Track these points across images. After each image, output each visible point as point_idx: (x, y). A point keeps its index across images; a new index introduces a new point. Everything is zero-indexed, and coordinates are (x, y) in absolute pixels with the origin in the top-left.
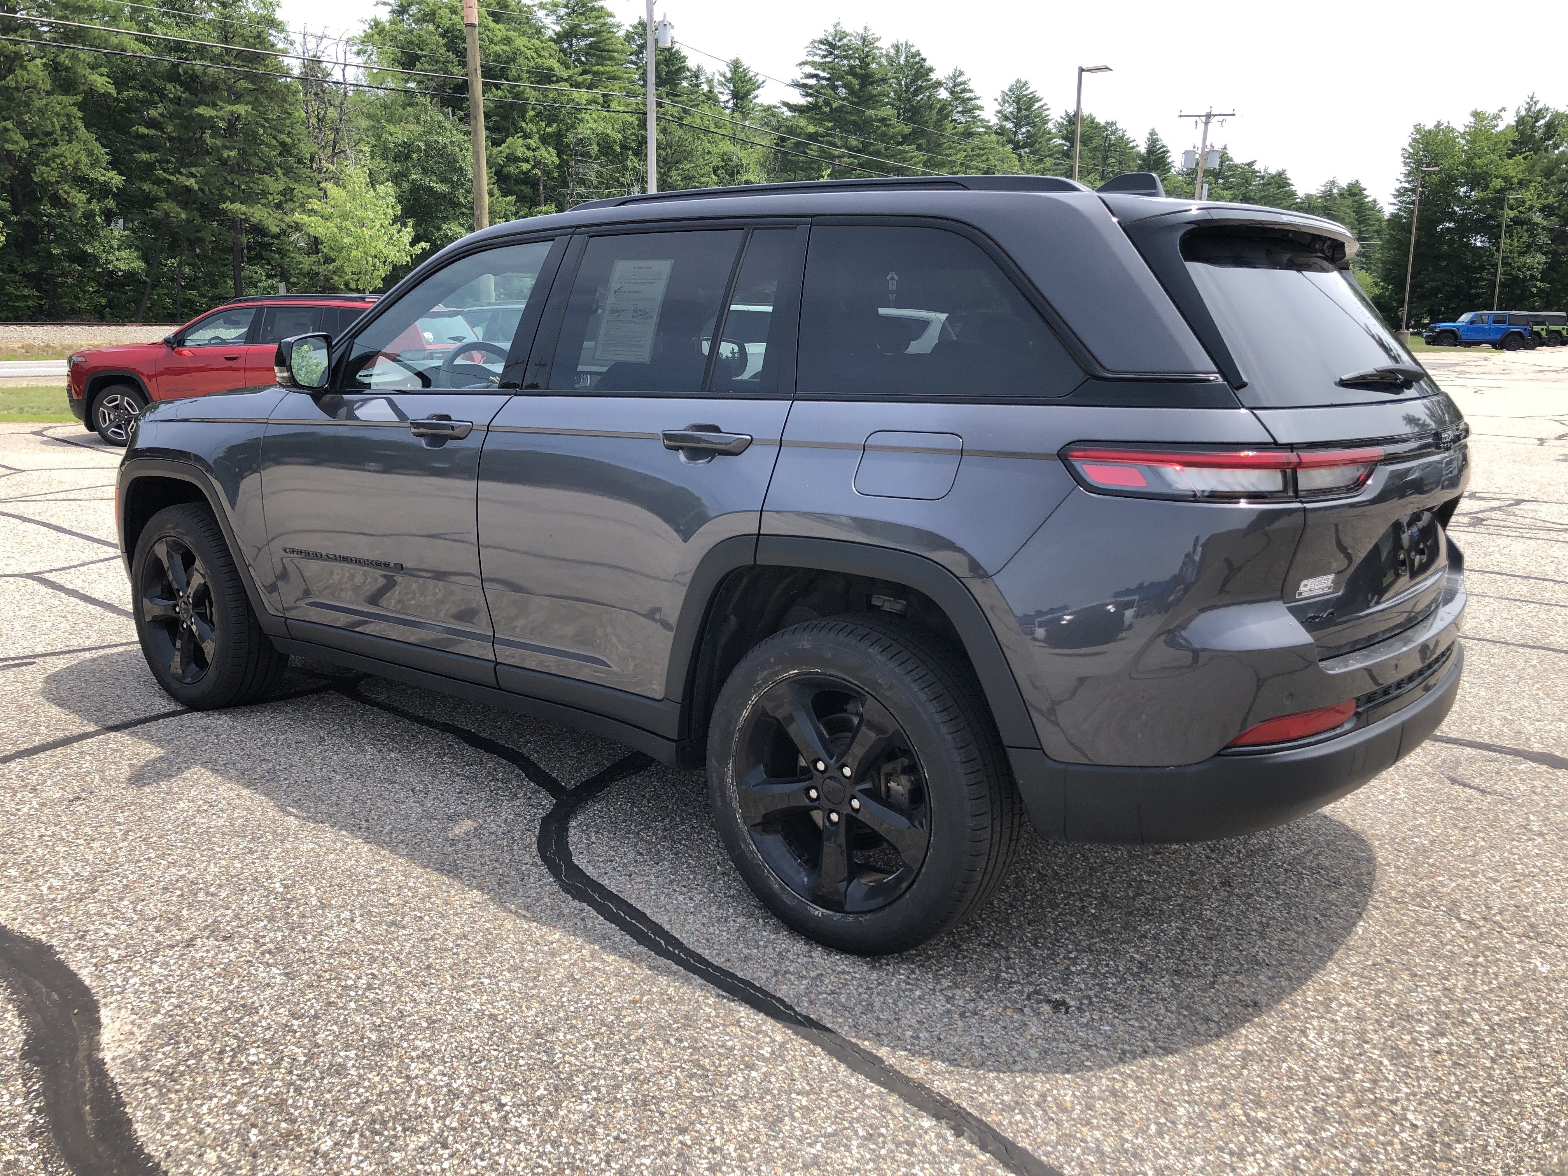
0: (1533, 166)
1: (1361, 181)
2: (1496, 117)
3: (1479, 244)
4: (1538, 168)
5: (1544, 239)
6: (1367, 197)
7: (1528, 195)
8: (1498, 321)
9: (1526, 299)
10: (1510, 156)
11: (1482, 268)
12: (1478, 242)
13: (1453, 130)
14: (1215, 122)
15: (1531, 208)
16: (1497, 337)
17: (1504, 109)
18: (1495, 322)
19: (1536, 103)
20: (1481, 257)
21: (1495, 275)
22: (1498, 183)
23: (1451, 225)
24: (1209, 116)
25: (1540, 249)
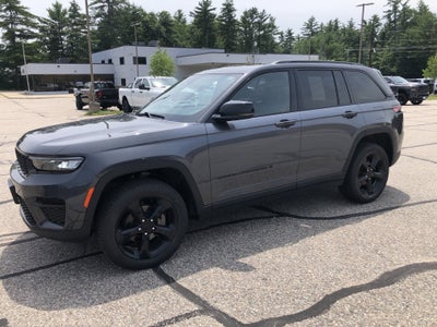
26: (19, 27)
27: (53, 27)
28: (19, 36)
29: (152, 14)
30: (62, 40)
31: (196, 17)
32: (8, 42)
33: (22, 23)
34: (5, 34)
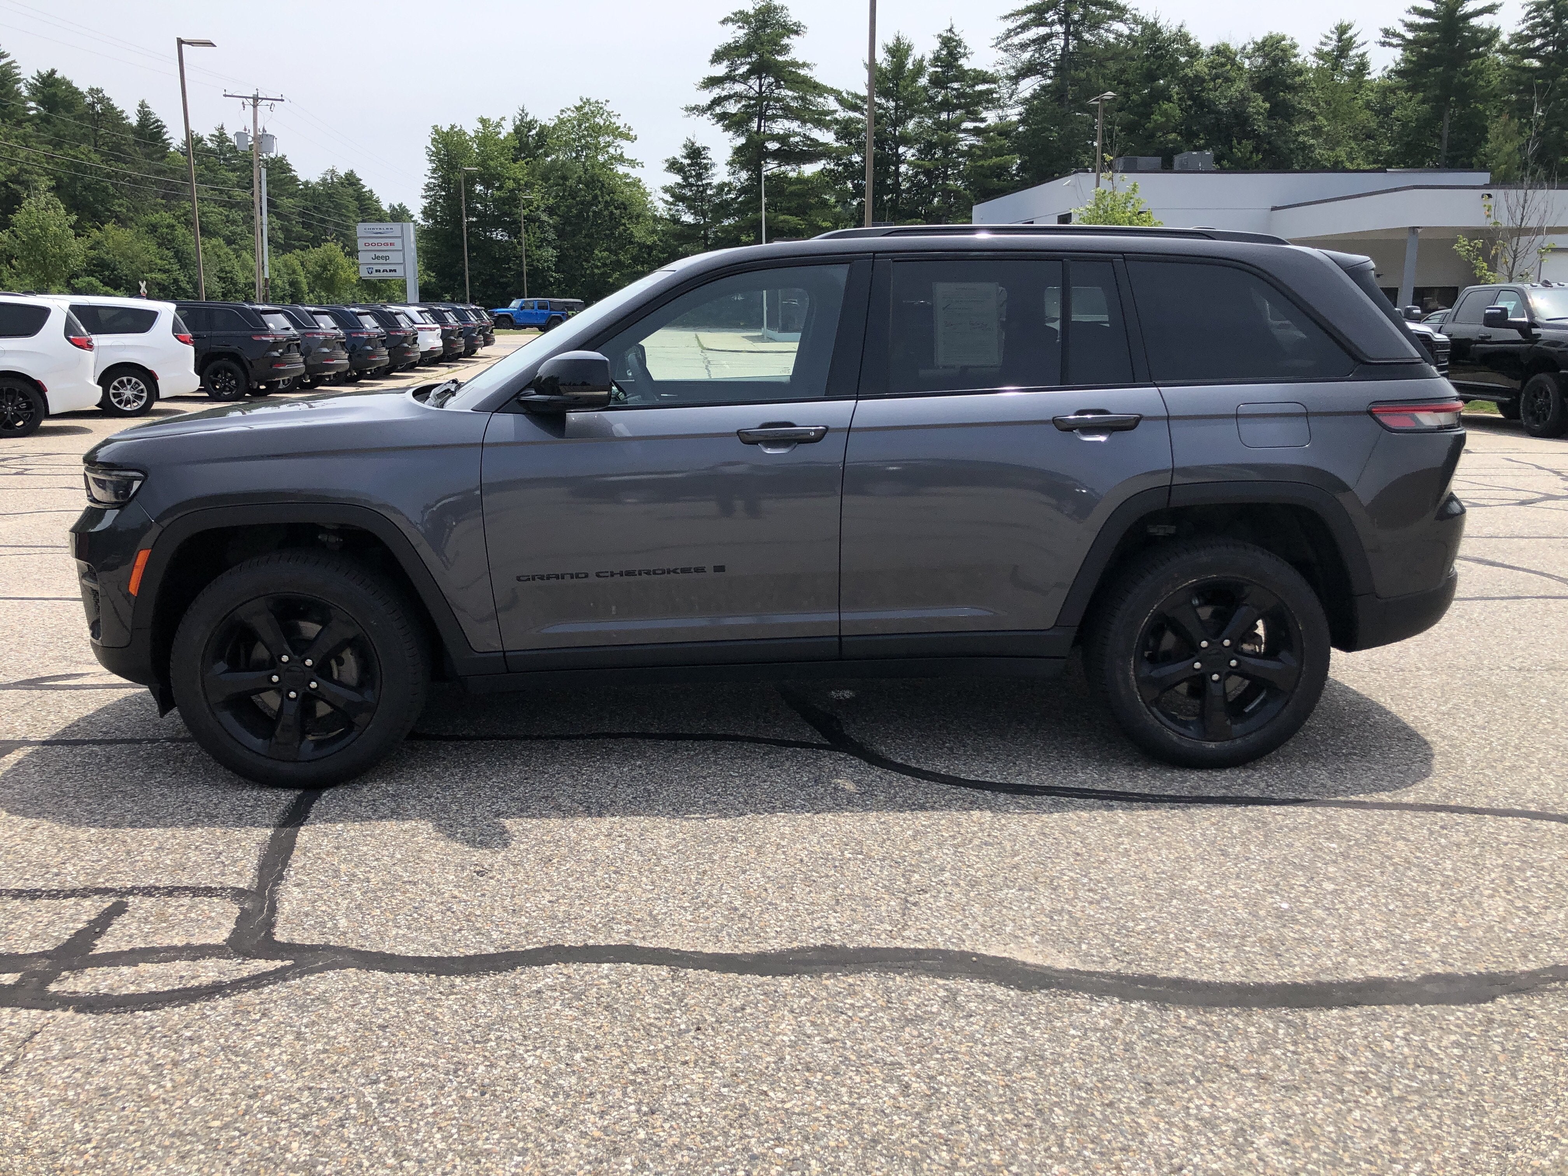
0: (534, 170)
1: (355, 171)
2: (498, 125)
3: (499, 237)
4: (537, 173)
5: (552, 235)
6: (364, 187)
7: (533, 196)
8: (542, 307)
9: (546, 287)
10: (515, 161)
11: (507, 260)
12: (499, 235)
13: (465, 133)
14: (263, 106)
15: (538, 208)
16: (543, 321)
17: (503, 119)
18: (539, 308)
19: (526, 115)
20: (505, 250)
21: (521, 265)
22: (510, 184)
23: (474, 219)
24: (256, 99)
25: (549, 243)
26: (780, 126)
27: (877, 119)
28: (774, 155)
29: (1221, 51)
30: (899, 160)
31: (1407, 45)
32: (744, 175)
33: (789, 113)
34: (738, 151)
